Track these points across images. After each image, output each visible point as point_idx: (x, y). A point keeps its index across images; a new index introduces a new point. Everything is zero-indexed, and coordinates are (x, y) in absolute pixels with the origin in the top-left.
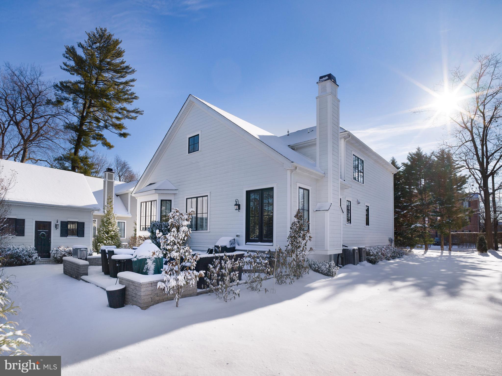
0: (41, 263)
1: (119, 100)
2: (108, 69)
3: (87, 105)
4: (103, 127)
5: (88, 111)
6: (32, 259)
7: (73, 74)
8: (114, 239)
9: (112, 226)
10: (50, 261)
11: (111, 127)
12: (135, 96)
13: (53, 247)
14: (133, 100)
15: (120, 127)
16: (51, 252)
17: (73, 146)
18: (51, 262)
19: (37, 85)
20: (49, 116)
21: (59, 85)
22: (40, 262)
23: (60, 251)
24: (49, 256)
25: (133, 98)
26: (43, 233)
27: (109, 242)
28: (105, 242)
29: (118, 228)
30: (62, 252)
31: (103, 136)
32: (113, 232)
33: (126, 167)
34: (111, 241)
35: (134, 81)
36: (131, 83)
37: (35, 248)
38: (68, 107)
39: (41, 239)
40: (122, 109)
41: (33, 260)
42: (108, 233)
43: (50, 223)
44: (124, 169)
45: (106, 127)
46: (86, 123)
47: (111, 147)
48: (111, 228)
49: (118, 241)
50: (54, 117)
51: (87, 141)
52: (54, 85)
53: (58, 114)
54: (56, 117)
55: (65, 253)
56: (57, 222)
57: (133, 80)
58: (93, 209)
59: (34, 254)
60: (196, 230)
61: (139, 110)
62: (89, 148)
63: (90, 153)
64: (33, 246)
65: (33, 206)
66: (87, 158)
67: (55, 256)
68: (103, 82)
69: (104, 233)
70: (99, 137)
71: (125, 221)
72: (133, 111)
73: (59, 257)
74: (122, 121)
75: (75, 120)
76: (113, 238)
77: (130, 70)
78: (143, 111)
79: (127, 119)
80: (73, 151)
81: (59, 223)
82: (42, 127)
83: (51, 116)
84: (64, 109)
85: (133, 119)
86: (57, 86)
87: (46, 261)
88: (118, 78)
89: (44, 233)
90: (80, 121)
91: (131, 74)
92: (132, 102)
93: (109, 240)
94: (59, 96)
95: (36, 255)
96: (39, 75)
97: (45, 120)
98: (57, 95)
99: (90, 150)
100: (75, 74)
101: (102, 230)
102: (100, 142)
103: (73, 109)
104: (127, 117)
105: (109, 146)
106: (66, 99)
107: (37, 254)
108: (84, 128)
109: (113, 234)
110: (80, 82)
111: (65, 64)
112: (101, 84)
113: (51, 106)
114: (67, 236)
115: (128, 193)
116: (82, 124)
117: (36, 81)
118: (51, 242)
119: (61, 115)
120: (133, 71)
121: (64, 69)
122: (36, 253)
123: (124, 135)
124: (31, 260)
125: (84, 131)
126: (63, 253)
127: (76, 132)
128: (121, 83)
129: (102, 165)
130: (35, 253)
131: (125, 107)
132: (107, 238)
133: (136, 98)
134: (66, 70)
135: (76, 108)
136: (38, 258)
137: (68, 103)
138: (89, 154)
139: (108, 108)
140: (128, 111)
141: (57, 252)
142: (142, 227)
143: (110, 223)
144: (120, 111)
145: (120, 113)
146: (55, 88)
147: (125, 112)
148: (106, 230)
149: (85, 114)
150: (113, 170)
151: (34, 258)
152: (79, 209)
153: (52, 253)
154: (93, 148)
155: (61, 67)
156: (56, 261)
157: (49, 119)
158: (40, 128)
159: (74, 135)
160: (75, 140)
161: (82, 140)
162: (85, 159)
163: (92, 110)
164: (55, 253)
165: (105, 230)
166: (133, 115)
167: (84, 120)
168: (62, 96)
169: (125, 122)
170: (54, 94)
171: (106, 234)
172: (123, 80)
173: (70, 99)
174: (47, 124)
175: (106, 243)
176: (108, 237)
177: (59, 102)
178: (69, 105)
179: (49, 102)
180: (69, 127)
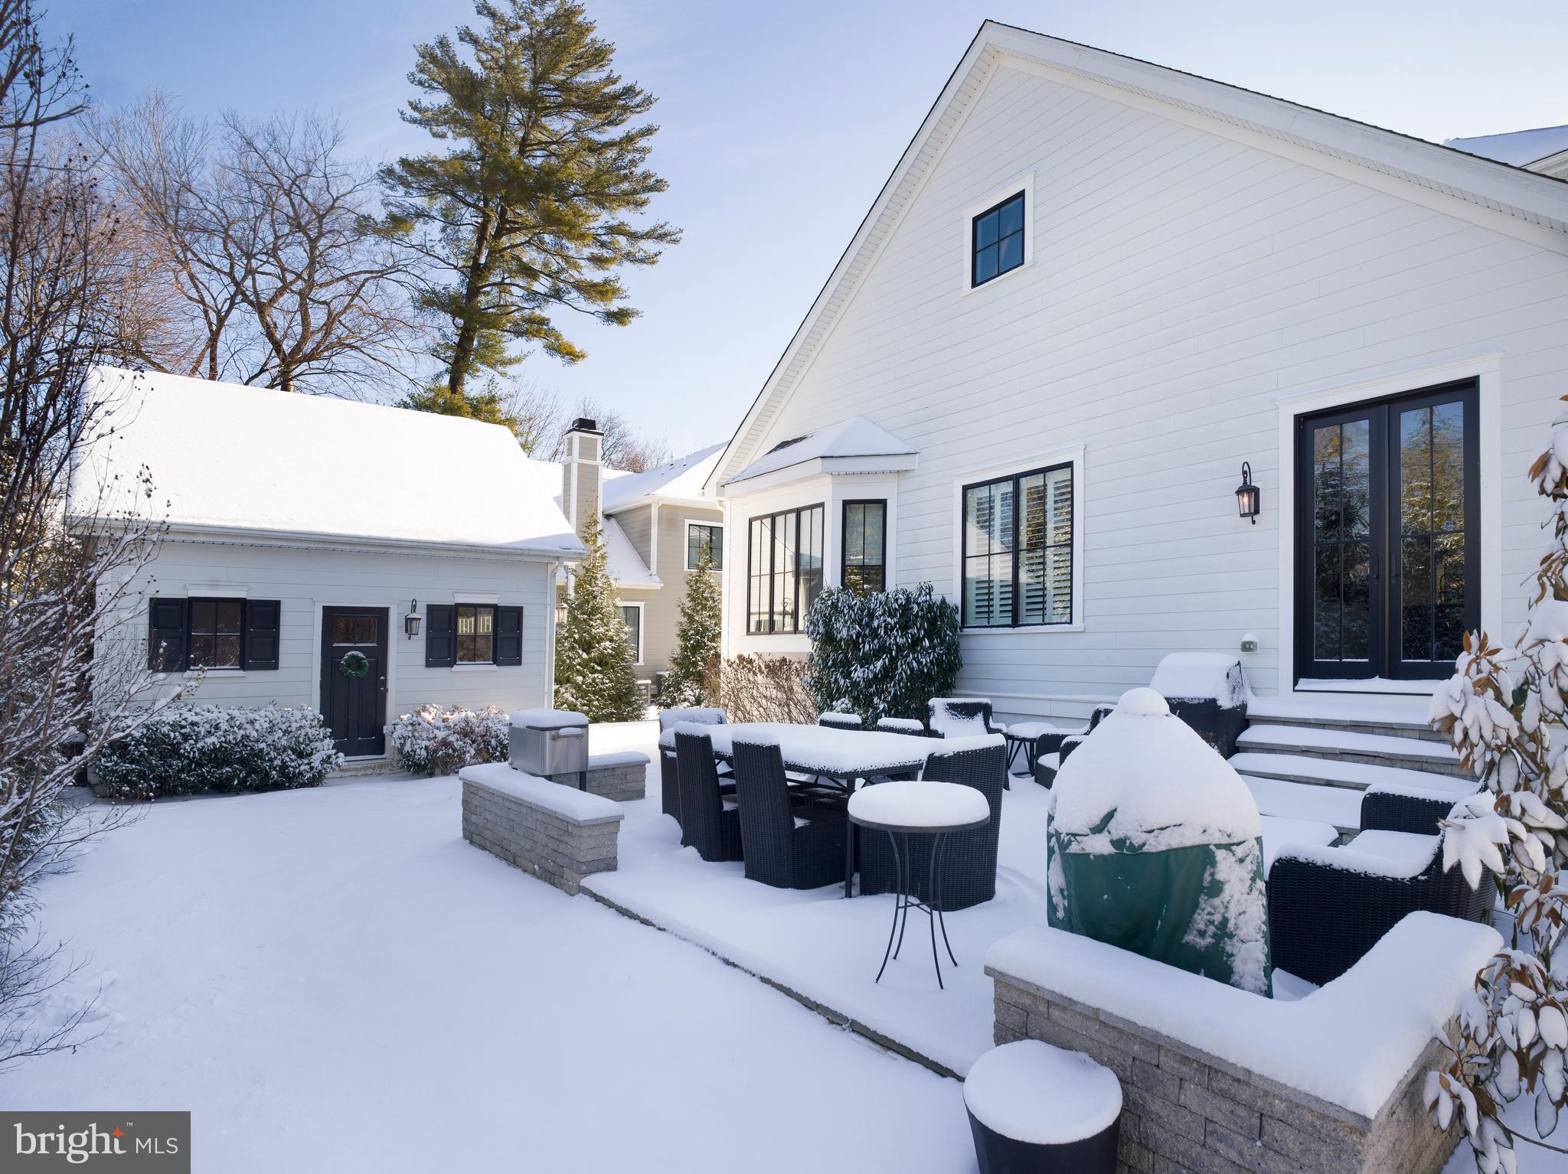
0: (349, 773)
1: (601, 199)
2: (559, 106)
3: (492, 230)
4: (546, 295)
5: (497, 248)
6: (309, 764)
7: (443, 136)
8: (613, 668)
9: (602, 619)
10: (381, 766)
11: (574, 294)
12: (657, 181)
13: (397, 714)
14: (651, 194)
15: (607, 291)
16: (386, 729)
17: (442, 366)
18: (386, 770)
19: (325, 176)
20: (363, 277)
21: (398, 168)
22: (341, 770)
23: (425, 725)
24: (378, 746)
25: (650, 189)
26: (353, 656)
27: (594, 680)
28: (580, 679)
29: (626, 629)
30: (436, 731)
31: (547, 325)
32: (608, 643)
33: (616, 431)
34: (601, 676)
35: (651, 134)
36: (642, 143)
37: (322, 717)
38: (428, 237)
39: (349, 678)
40: (612, 230)
41: (312, 768)
42: (588, 647)
43: (384, 612)
44: (610, 439)
45: (557, 294)
46: (488, 289)
47: (578, 357)
48: (602, 630)
49: (626, 673)
50: (382, 276)
51: (492, 345)
52: (382, 171)
53: (394, 267)
54: (388, 276)
55: (448, 736)
56: (414, 608)
57: (648, 131)
58: (557, 552)
59: (318, 744)
60: (1015, 623)
61: (667, 229)
62: (500, 369)
63: (504, 387)
64: (313, 709)
65: (316, 545)
66: (494, 401)
67: (407, 748)
68: (544, 149)
69: (572, 648)
70: (535, 327)
71: (641, 605)
72: (648, 235)
73: (424, 753)
74: (613, 271)
75: (451, 280)
76: (607, 663)
77: (639, 99)
78: (681, 231)
79: (627, 264)
80: (445, 381)
81: (421, 613)
82: (340, 314)
83: (370, 275)
84: (413, 246)
85: (647, 263)
86: (390, 172)
87: (364, 768)
88: (597, 130)
89: (361, 655)
90: (468, 284)
91: (640, 112)
92: (643, 203)
93: (594, 671)
94: (397, 207)
95: (326, 747)
96: (330, 145)
97: (352, 290)
98: (391, 204)
99: (503, 374)
100: (450, 134)
101: (566, 639)
102: (537, 344)
103: (444, 247)
104: (629, 257)
105: (572, 355)
106: (421, 214)
107: (329, 743)
108: (482, 300)
109: (610, 651)
110: (466, 157)
111: (415, 107)
112: (539, 153)
113: (370, 240)
114: (451, 664)
115: (649, 506)
116: (473, 291)
117: (320, 164)
118: (386, 690)
119: (405, 269)
120: (648, 101)
121: (414, 121)
122: (325, 737)
123: (620, 317)
124: (307, 767)
125: (482, 313)
126: (441, 735)
127: (454, 315)
128: (611, 144)
129: (542, 423)
130: (322, 740)
131: (622, 224)
132: (585, 664)
133: (658, 186)
134: (420, 122)
135: (453, 241)
136: (333, 759)
137: (427, 228)
138: (499, 386)
139: (567, 228)
140: (633, 236)
141: (415, 730)
142: (754, 619)
143: (595, 610)
144: (604, 238)
145: (603, 245)
146: (385, 182)
147: (622, 241)
148: (581, 637)
149: (483, 260)
150: (597, 426)
151: (316, 760)
152: (502, 554)
153: (395, 735)
154: (511, 370)
155: (402, 113)
156: (409, 767)
157: (363, 285)
158: (332, 319)
159: (447, 325)
160: (448, 347)
161: (475, 343)
162: (487, 404)
163: (505, 241)
164: (406, 734)
165: (576, 636)
166: (649, 246)
167: (482, 279)
168: (407, 205)
169: (623, 274)
170: (379, 203)
171: (580, 652)
172: (614, 133)
173: (434, 213)
174: (356, 300)
175: (583, 683)
176: (590, 660)
177: (398, 223)
178: (431, 231)
179: (364, 226)
180: (430, 301)
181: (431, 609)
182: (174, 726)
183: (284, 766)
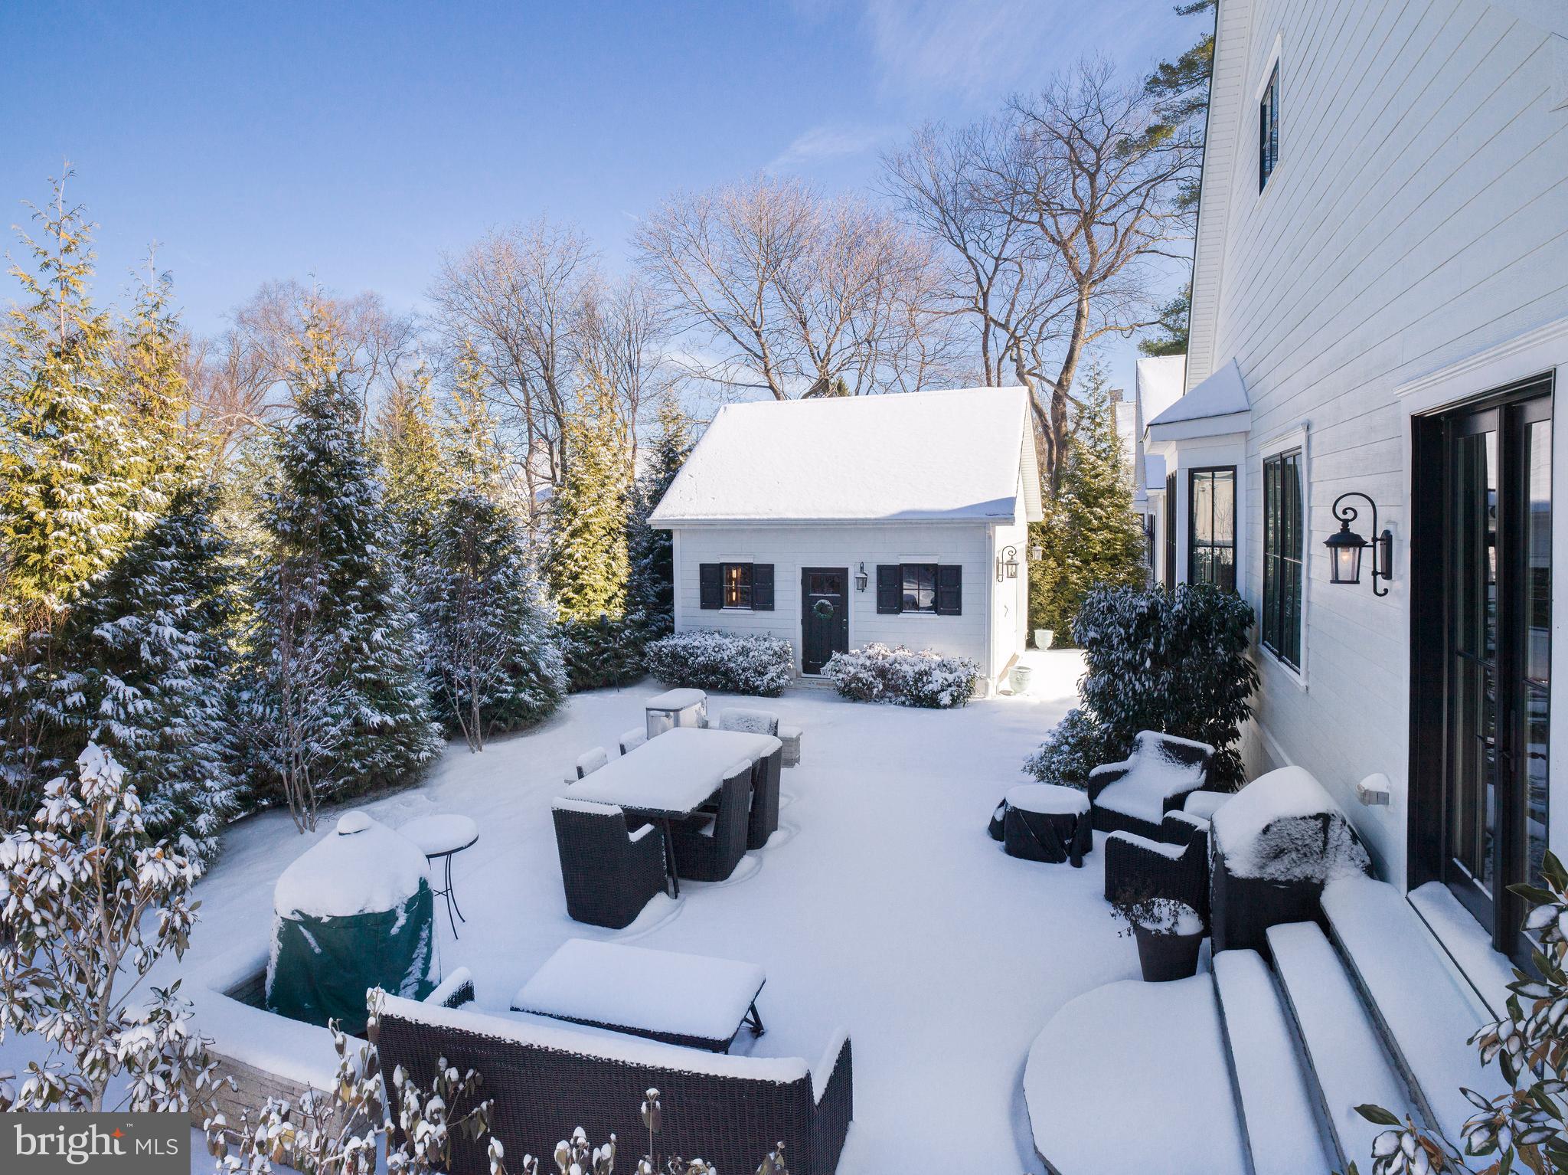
13: (854, 645)
26: (822, 604)
39: (820, 619)
43: (844, 572)
56: (861, 569)
58: (982, 519)
60: (1280, 655)
81: (873, 571)
89: (828, 603)
114: (897, 612)
118: (848, 629)
177: (1154, 133)
181: (881, 569)
182: (684, 648)
183: (747, 680)
